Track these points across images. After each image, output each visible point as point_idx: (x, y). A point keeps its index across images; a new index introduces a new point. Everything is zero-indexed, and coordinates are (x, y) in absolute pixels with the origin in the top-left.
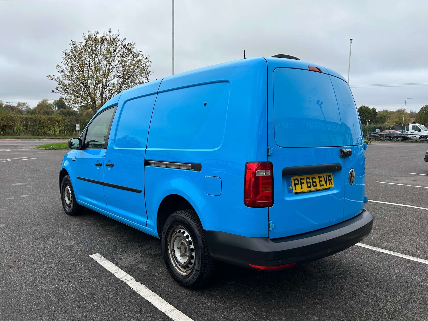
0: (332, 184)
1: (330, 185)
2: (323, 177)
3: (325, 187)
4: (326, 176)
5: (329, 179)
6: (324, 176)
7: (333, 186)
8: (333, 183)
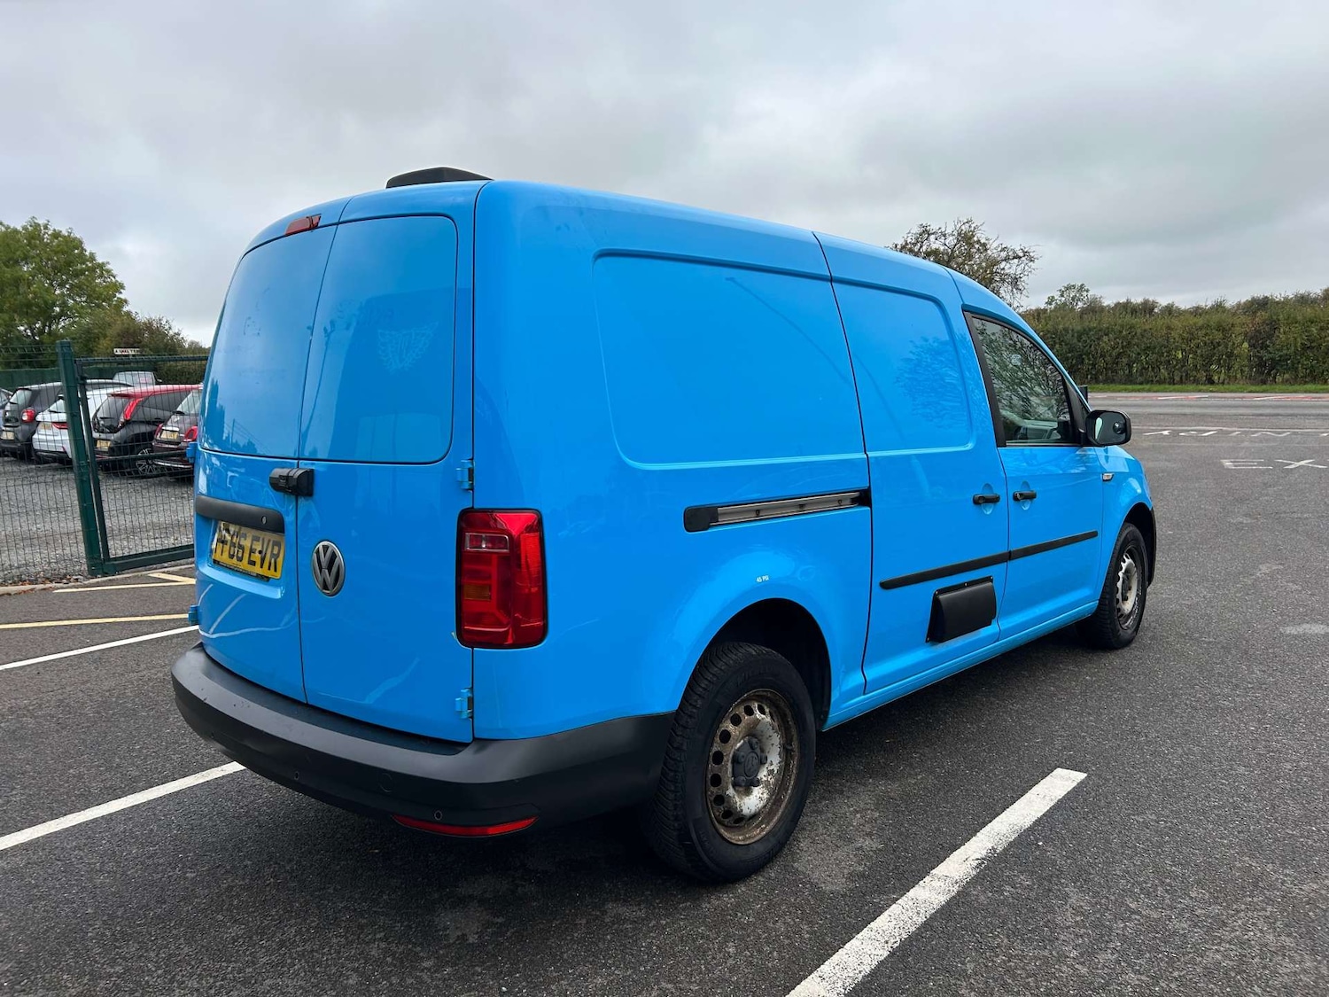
0: (276, 571)
1: (269, 569)
2: (261, 542)
3: (257, 569)
4: (269, 541)
5: (272, 551)
6: (263, 539)
7: (278, 575)
8: (279, 568)
